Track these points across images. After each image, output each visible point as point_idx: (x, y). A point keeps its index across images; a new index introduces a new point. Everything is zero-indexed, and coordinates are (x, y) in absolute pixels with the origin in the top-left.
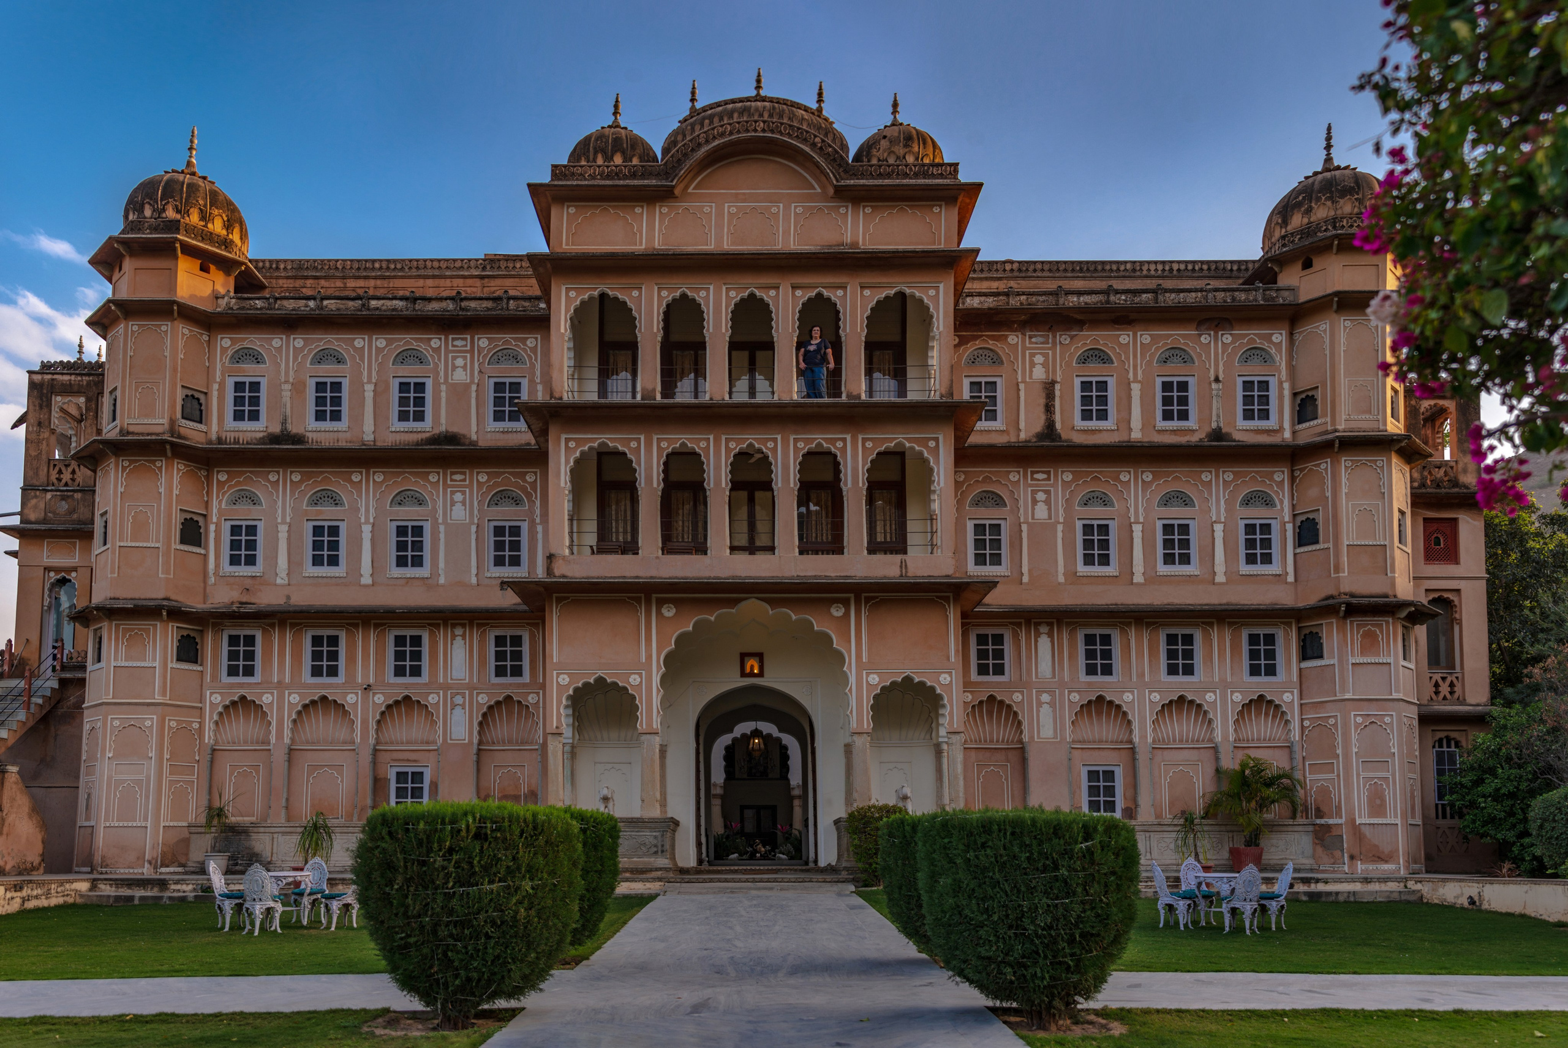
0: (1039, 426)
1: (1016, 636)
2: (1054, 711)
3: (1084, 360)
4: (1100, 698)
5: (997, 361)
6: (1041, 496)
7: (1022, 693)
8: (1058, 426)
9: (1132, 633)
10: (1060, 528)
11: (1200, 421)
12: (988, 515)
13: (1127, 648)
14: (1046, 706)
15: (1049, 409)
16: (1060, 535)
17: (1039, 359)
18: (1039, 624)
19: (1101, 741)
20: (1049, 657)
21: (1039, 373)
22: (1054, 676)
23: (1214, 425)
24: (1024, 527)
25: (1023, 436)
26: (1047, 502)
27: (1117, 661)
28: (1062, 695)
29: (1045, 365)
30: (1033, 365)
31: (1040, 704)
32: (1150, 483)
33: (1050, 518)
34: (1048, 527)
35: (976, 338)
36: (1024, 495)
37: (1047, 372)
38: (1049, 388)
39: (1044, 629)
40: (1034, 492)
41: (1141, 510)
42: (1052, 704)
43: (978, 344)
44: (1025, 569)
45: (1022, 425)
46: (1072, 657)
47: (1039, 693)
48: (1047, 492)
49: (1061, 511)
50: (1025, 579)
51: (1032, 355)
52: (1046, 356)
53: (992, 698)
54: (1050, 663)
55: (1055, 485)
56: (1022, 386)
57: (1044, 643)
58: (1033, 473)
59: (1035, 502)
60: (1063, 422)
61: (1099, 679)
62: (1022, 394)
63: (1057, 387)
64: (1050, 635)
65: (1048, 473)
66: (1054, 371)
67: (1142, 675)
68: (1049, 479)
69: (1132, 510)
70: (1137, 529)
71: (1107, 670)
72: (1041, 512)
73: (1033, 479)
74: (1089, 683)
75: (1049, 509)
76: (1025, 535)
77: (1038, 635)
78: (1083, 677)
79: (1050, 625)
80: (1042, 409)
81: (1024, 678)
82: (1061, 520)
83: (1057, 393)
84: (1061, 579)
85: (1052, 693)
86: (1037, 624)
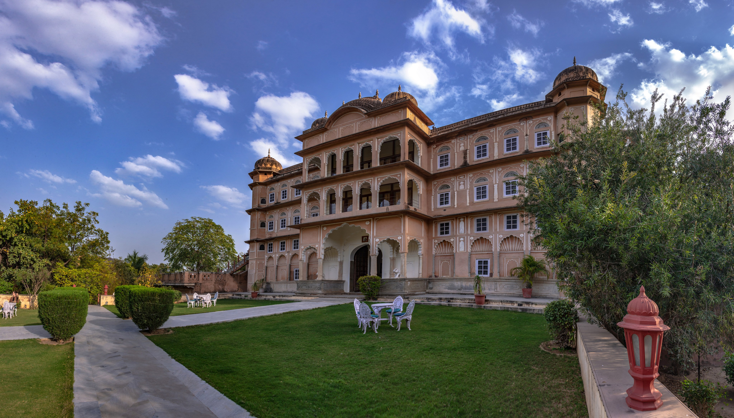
0: (461, 162)
1: (452, 223)
2: (465, 243)
3: (478, 141)
4: (481, 238)
5: (448, 148)
6: (462, 183)
7: (454, 239)
8: (468, 162)
9: (493, 217)
10: (468, 190)
11: (520, 149)
12: (444, 191)
13: (491, 222)
14: (462, 242)
15: (465, 158)
16: (468, 192)
17: (462, 144)
18: (460, 218)
19: (482, 251)
20: (463, 228)
21: (462, 148)
22: (465, 233)
23: (525, 149)
24: (456, 192)
25: (456, 167)
26: (464, 184)
27: (488, 226)
28: (467, 238)
29: (464, 146)
30: (460, 147)
31: (460, 241)
32: (501, 171)
33: (465, 188)
34: (464, 191)
35: (441, 144)
36: (456, 184)
37: (465, 148)
38: (465, 153)
39: (462, 219)
40: (459, 182)
41: (497, 180)
42: (464, 241)
43: (442, 145)
44: (456, 204)
45: (456, 164)
46: (471, 226)
47: (459, 238)
48: (464, 181)
49: (468, 186)
50: (456, 206)
51: (460, 144)
52: (464, 143)
53: (444, 241)
54: (464, 229)
55: (467, 179)
56: (456, 154)
57: (462, 224)
58: (459, 177)
59: (460, 185)
60: (470, 160)
61: (482, 232)
62: (456, 156)
63: (468, 151)
64: (464, 221)
65: (465, 176)
66: (467, 147)
67: (496, 230)
68: (465, 177)
69: (494, 180)
70: (496, 186)
71: (485, 229)
72: (462, 187)
73: (459, 179)
74: (477, 234)
75: (465, 186)
76: (456, 195)
77: (460, 221)
78: (475, 232)
79: (464, 218)
80: (463, 158)
81: (455, 234)
82: (468, 188)
83: (468, 152)
84: (468, 204)
85: (464, 238)
86: (459, 219)
